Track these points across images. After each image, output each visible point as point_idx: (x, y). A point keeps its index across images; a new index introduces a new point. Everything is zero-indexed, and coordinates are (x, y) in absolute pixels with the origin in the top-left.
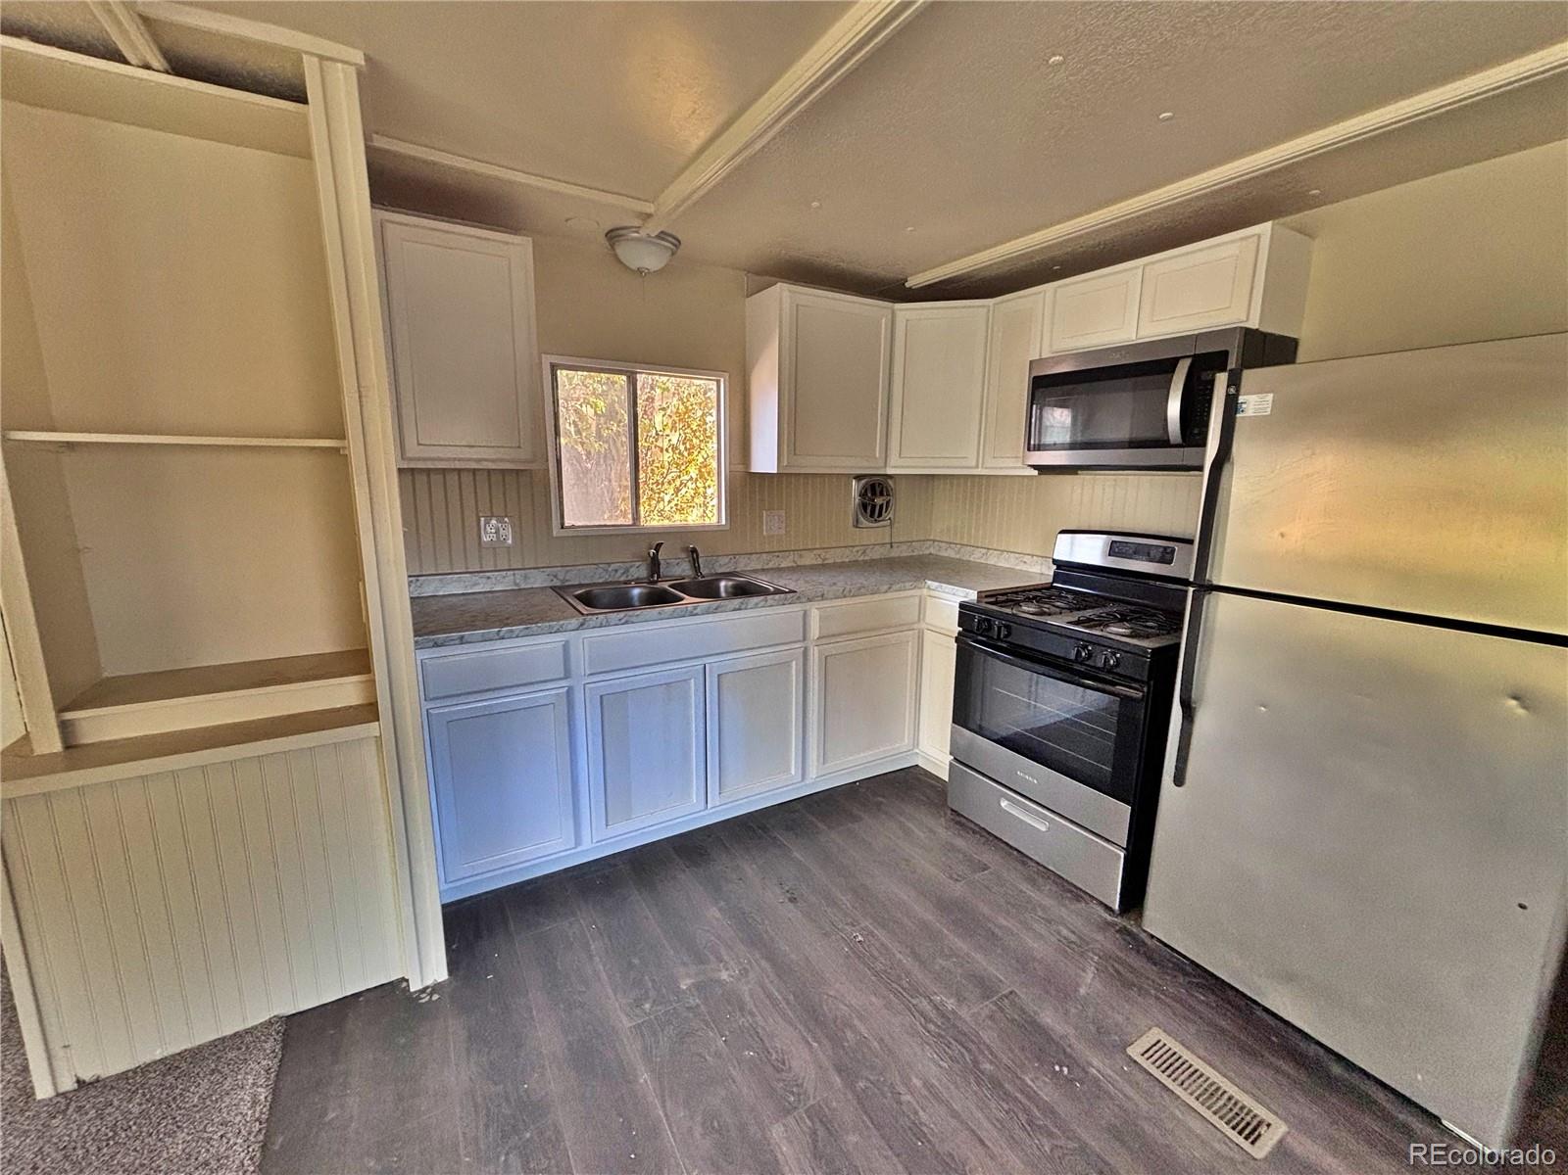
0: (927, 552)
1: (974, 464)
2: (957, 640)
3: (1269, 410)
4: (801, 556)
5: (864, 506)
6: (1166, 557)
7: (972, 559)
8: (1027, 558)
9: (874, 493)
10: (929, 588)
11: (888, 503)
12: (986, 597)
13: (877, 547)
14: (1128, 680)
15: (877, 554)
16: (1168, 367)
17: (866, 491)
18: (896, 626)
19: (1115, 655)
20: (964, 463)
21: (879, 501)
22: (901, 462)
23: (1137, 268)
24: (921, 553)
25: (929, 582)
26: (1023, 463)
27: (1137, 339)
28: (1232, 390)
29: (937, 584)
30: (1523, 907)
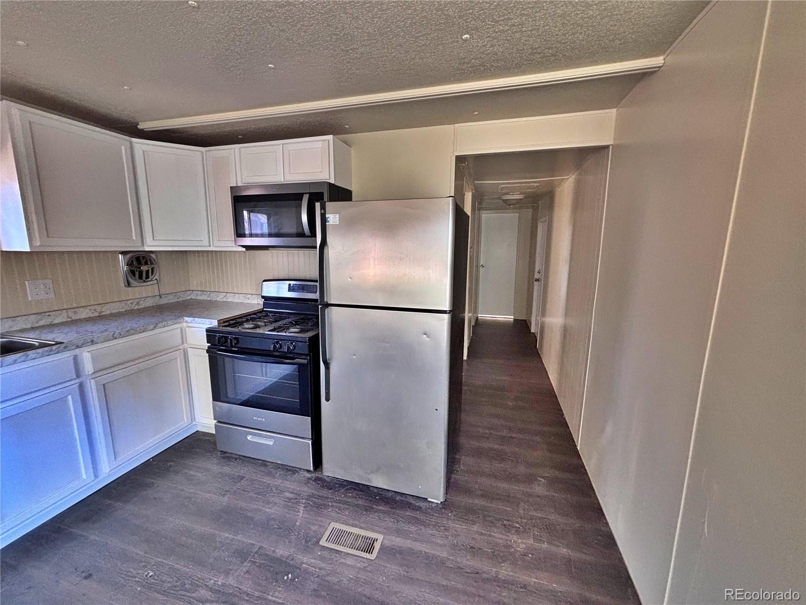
0: (190, 297)
1: (207, 244)
2: (208, 351)
3: (338, 222)
5: (133, 273)
6: (314, 289)
7: (218, 299)
8: (249, 296)
9: (139, 263)
10: (187, 322)
11: (153, 269)
12: (224, 322)
13: (149, 299)
14: (300, 355)
15: (149, 303)
16: (298, 197)
17: (132, 261)
18: (164, 350)
19: (292, 344)
20: (200, 243)
21: (144, 268)
22: (154, 243)
23: (281, 144)
24: (184, 299)
25: (186, 318)
26: (235, 245)
27: (284, 181)
28: (323, 211)
29: (192, 319)
30: (437, 410)
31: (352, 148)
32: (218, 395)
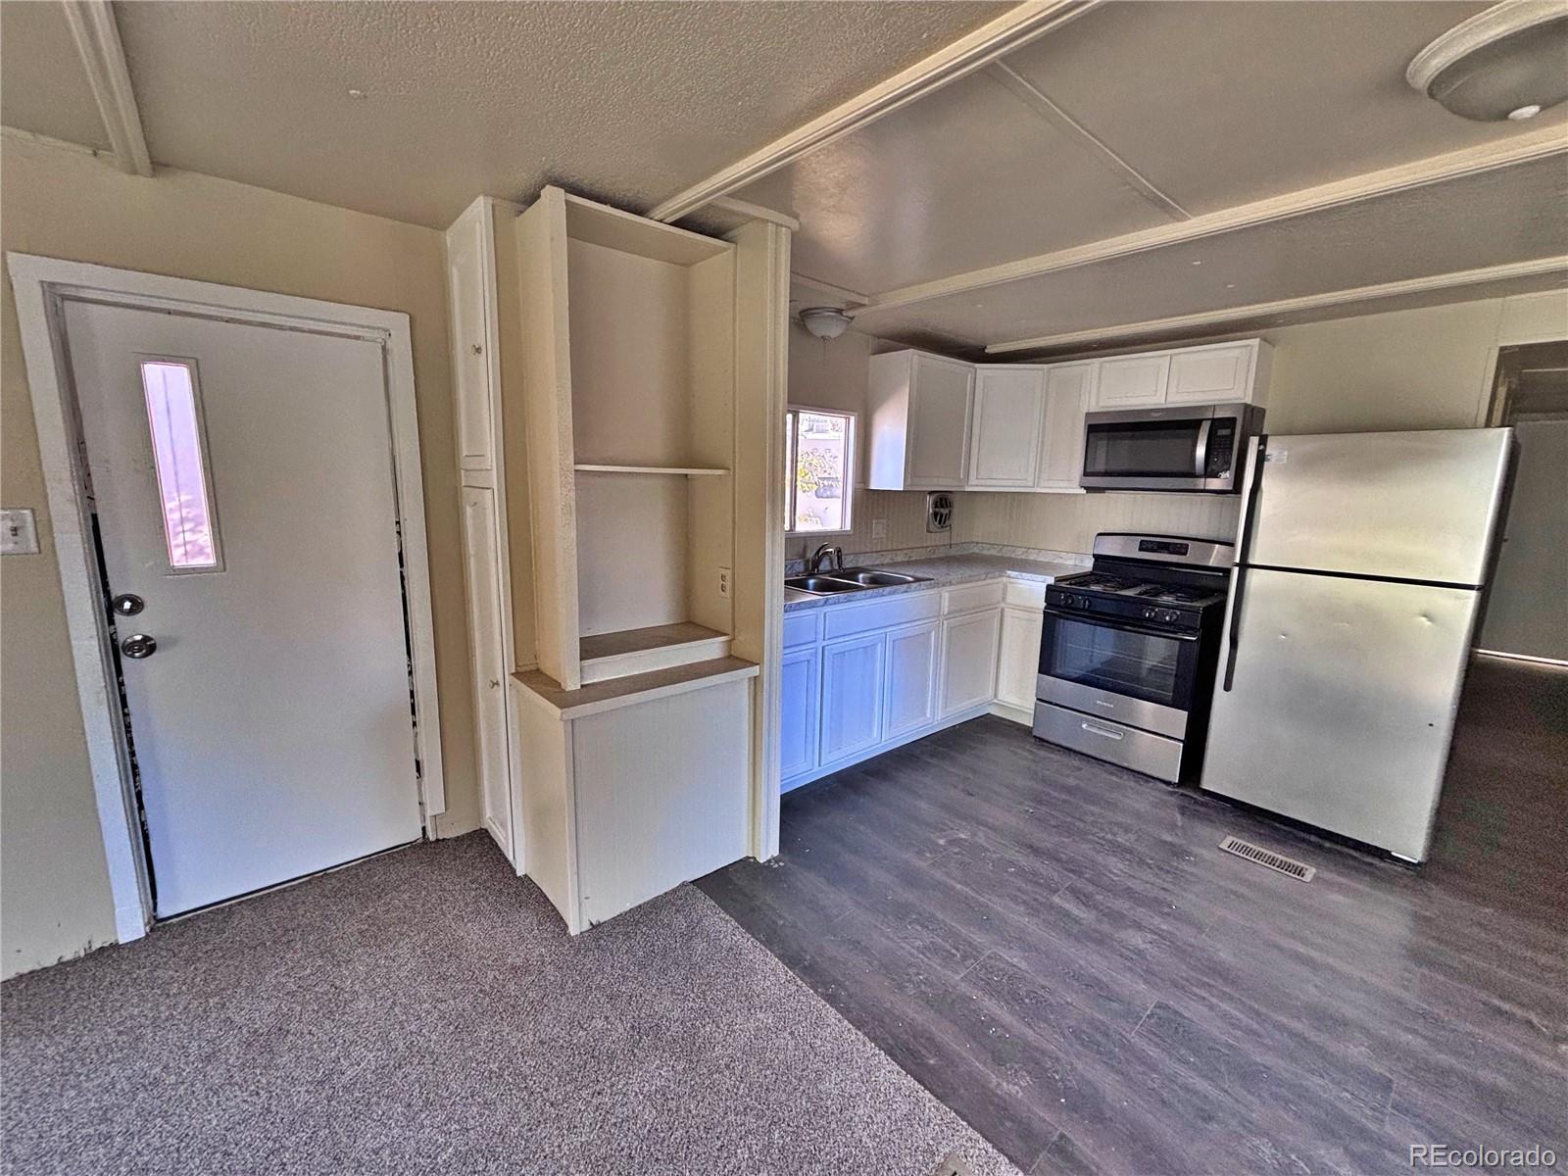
0: (973, 551)
1: (1031, 484)
2: (1045, 612)
3: (1285, 460)
4: (896, 555)
5: (935, 516)
6: (1182, 550)
8: (1069, 555)
9: (943, 504)
10: (1009, 577)
11: (950, 513)
12: (1060, 581)
13: (942, 547)
14: (1186, 630)
15: (941, 553)
16: (1195, 425)
17: (937, 502)
18: (988, 605)
21: (944, 512)
22: (976, 482)
23: (1166, 355)
24: (968, 552)
25: (1009, 572)
26: (1078, 485)
27: (1165, 405)
28: (1262, 447)
29: (1015, 573)
30: (1431, 725)
31: (1277, 348)
32: (1046, 667)
